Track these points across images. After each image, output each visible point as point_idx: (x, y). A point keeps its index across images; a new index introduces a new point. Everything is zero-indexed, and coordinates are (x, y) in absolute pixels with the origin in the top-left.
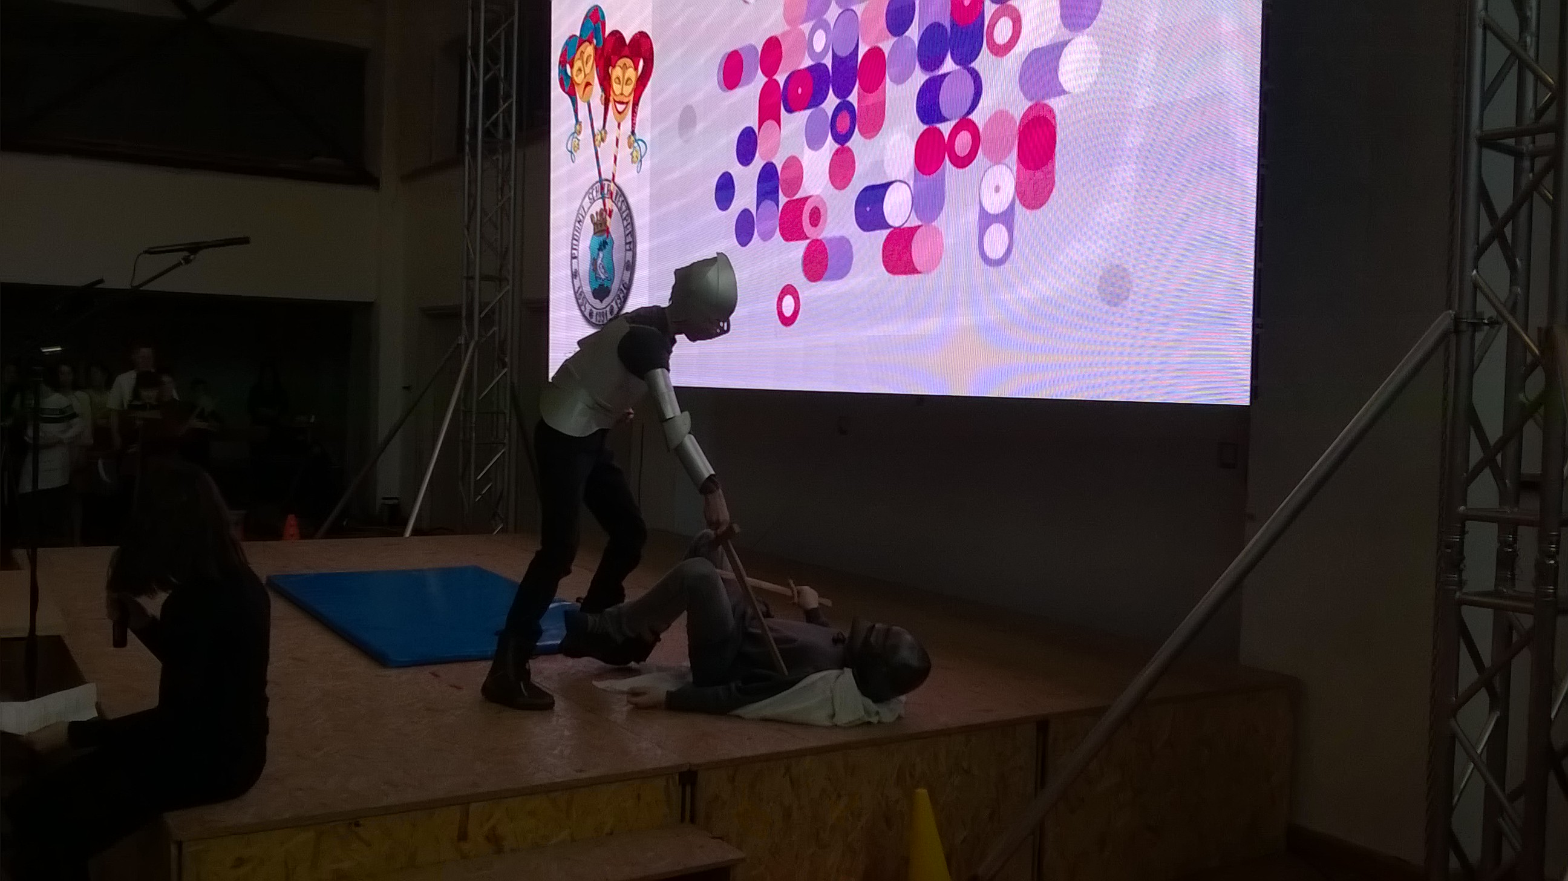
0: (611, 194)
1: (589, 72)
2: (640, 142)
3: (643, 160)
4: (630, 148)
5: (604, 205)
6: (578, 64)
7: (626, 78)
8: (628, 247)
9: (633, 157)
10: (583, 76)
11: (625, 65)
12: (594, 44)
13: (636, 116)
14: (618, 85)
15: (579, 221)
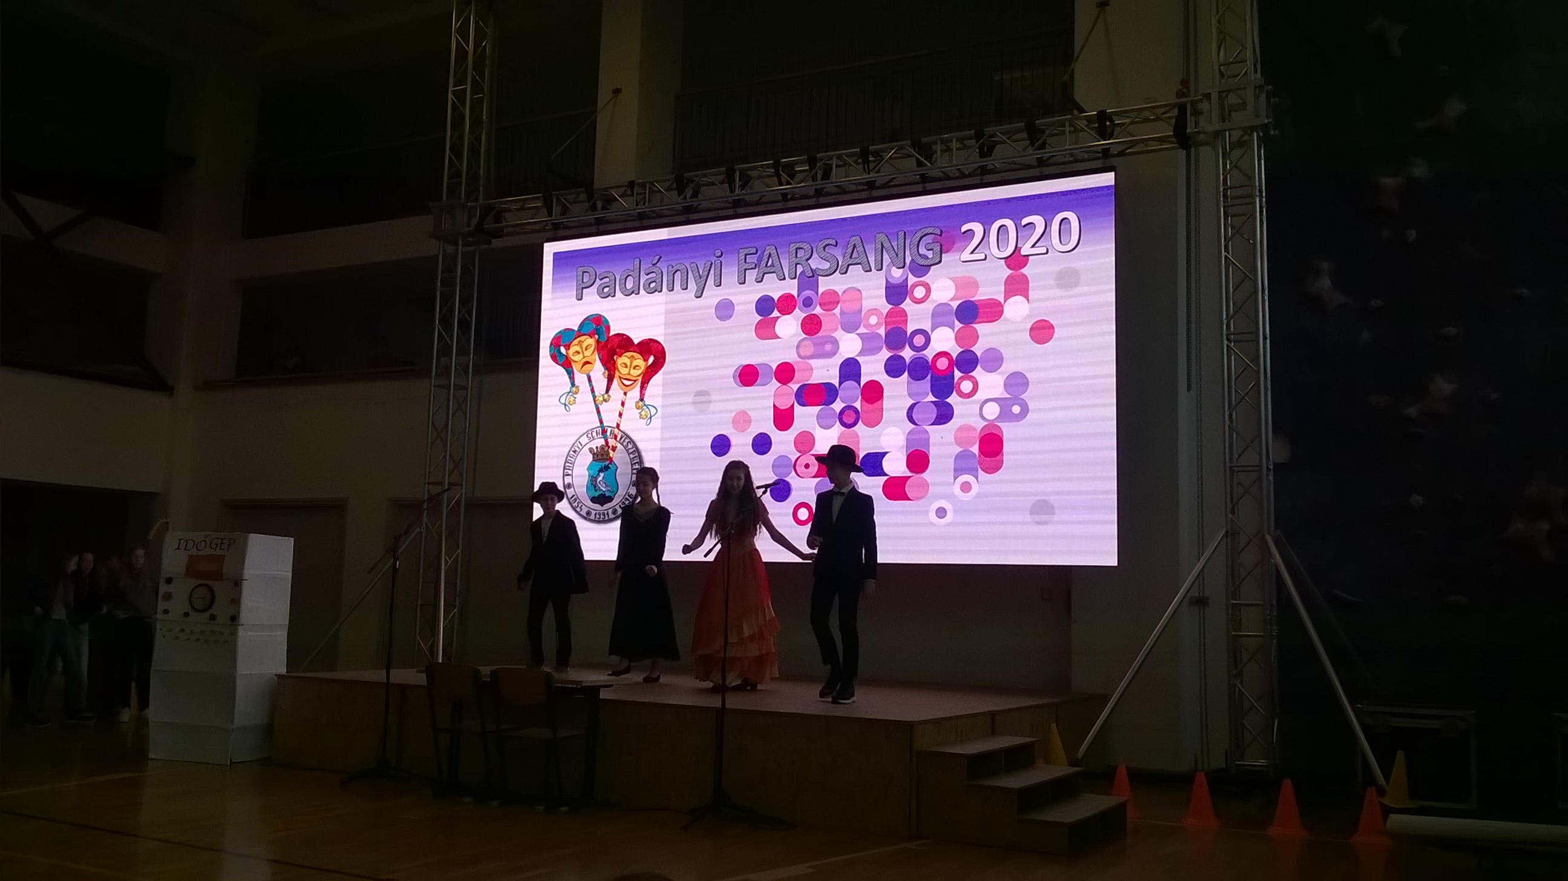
0: (616, 437)
1: (588, 355)
2: (650, 407)
3: (652, 418)
4: (638, 409)
5: (607, 442)
6: (573, 349)
7: (633, 365)
9: (641, 415)
10: (582, 357)
11: (633, 356)
12: (595, 338)
13: (645, 390)
14: (625, 369)
15: (574, 452)
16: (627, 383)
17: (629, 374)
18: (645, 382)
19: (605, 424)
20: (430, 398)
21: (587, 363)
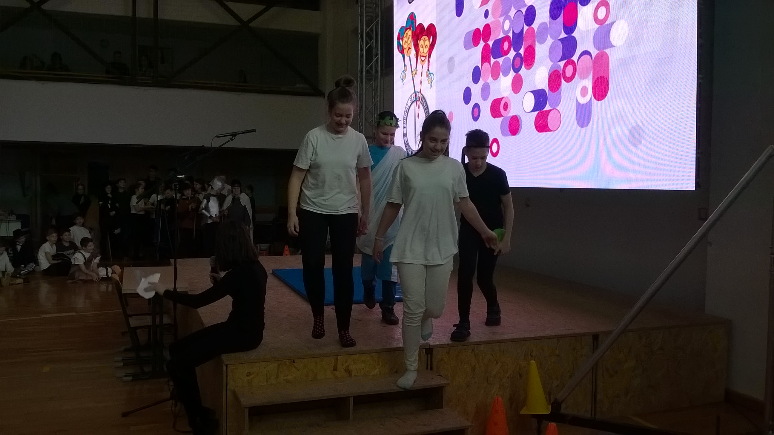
0: (420, 98)
1: (410, 43)
2: (431, 74)
3: (433, 82)
4: (427, 77)
6: (405, 39)
7: (425, 45)
9: (428, 81)
10: (407, 45)
11: (425, 39)
12: (411, 30)
13: (430, 63)
14: (422, 48)
15: (406, 111)
16: (423, 59)
17: (423, 52)
18: (429, 56)
19: (416, 91)
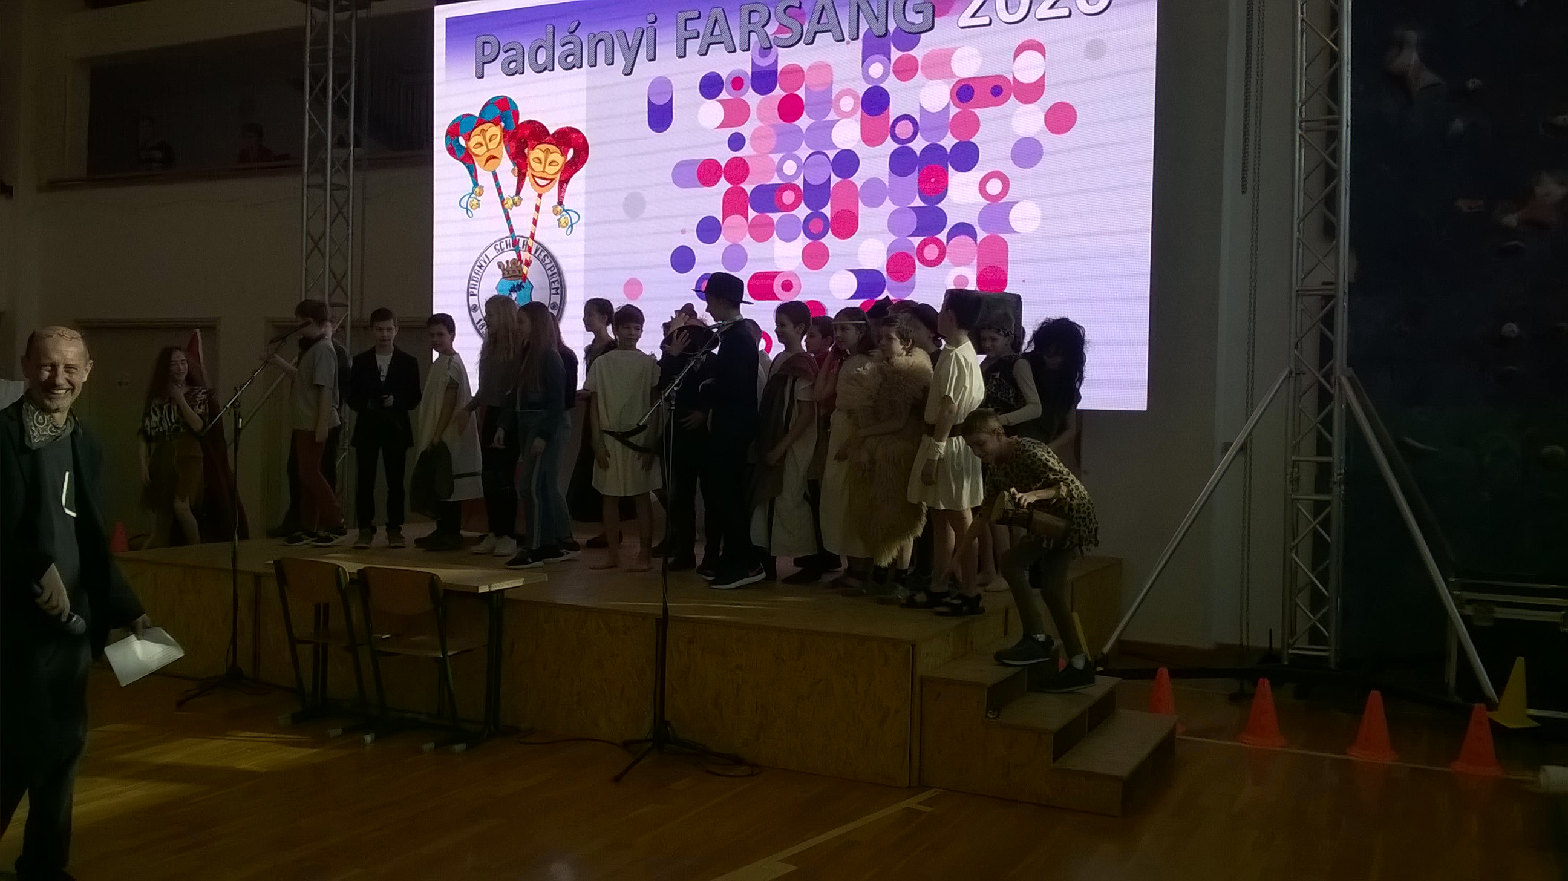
0: (530, 250)
1: (493, 148)
2: (571, 212)
3: (574, 226)
4: (556, 215)
5: (519, 256)
6: (475, 140)
7: (549, 160)
8: (554, 291)
9: (560, 223)
10: (486, 150)
11: (548, 149)
12: (501, 126)
13: (565, 192)
14: (539, 164)
15: (480, 266)
16: (542, 182)
17: (543, 172)
18: (564, 182)
19: (516, 234)
20: (303, 199)
21: (493, 157)
